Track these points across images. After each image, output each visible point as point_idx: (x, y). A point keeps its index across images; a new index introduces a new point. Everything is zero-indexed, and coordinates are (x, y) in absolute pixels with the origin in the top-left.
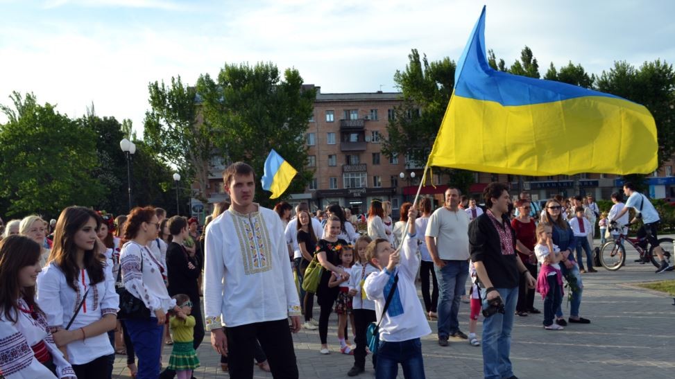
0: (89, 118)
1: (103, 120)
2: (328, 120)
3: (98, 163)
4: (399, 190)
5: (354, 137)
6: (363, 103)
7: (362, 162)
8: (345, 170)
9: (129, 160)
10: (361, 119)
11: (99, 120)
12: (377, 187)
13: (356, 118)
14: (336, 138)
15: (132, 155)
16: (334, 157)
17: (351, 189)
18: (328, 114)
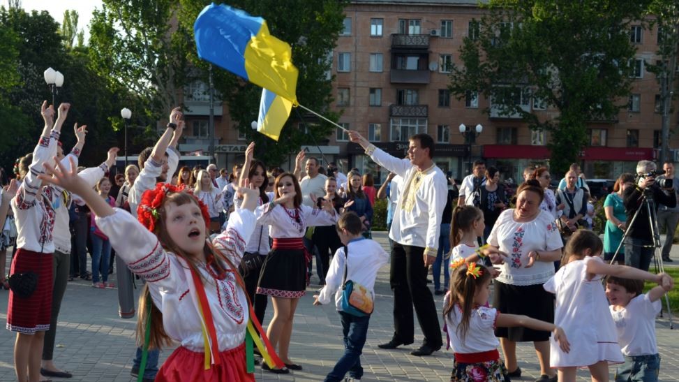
0: (10, 11)
1: (31, 15)
2: (373, 33)
3: (22, 80)
4: (476, 149)
5: (412, 63)
6: (430, 10)
7: (422, 102)
8: (394, 114)
9: (55, 94)
10: (425, 35)
11: (25, 15)
12: (443, 142)
13: (417, 32)
14: (383, 62)
15: (59, 88)
16: (378, 92)
17: (400, 143)
18: (375, 24)
